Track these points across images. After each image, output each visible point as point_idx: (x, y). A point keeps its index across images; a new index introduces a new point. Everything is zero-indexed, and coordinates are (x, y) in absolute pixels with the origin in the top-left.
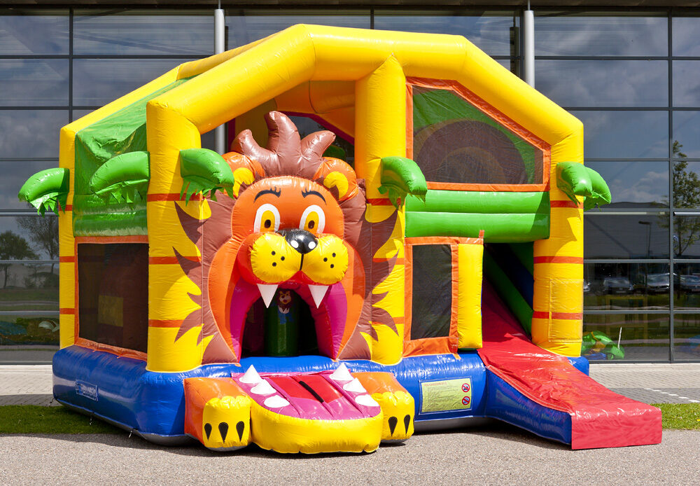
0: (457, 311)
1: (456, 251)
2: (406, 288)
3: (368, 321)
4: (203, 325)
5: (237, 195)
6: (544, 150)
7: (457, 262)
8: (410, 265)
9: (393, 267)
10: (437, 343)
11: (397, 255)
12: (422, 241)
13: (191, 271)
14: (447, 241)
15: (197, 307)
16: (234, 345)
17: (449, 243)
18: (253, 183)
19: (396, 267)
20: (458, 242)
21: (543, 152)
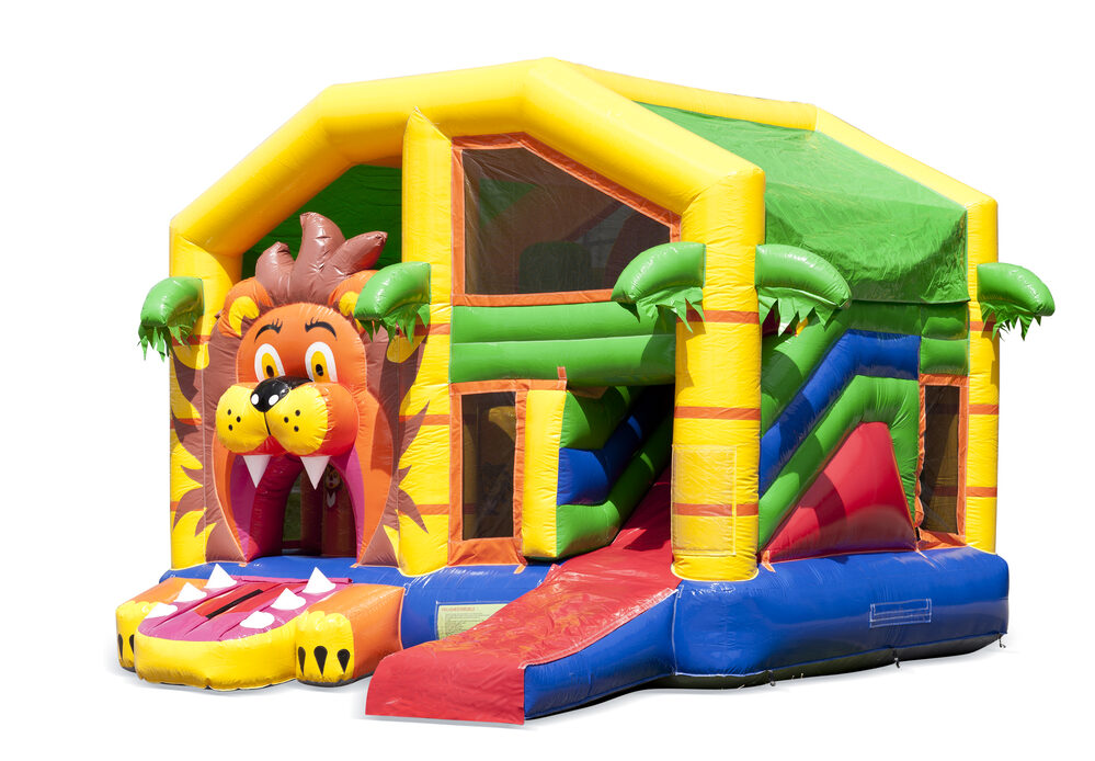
0: (521, 497)
1: (523, 401)
2: (453, 460)
3: (394, 509)
4: (205, 509)
5: (239, 333)
6: (671, 226)
7: (523, 419)
8: (458, 426)
9: (417, 429)
10: (497, 547)
11: (424, 410)
12: (477, 388)
13: (187, 438)
14: (512, 386)
15: (195, 485)
16: (241, 539)
17: (513, 390)
18: (260, 316)
19: (423, 428)
20: (527, 387)
21: (668, 229)
